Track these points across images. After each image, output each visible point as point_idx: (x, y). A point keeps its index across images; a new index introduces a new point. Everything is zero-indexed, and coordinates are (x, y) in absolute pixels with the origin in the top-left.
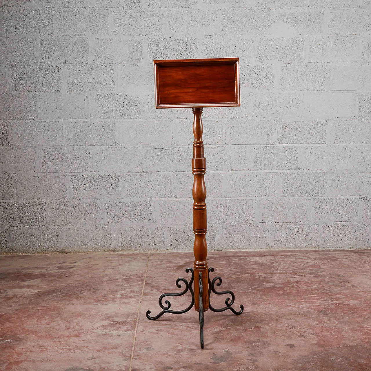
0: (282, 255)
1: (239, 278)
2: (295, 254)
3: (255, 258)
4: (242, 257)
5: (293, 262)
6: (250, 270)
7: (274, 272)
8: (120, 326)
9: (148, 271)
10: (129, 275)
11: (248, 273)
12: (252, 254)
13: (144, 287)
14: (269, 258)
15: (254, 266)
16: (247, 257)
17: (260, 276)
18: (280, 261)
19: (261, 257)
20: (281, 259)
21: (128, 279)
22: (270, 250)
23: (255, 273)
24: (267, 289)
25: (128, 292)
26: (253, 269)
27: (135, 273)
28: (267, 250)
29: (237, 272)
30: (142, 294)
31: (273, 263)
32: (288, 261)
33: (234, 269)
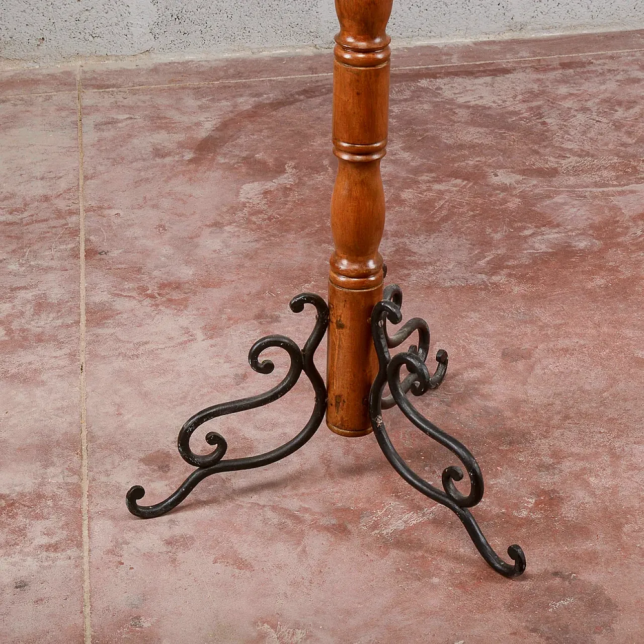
0: (564, 66)
1: (430, 203)
2: (610, 53)
3: (467, 82)
4: (424, 83)
5: (612, 103)
6: (465, 158)
7: (552, 162)
8: (21, 521)
9: (86, 178)
10: (19, 203)
11: (456, 174)
12: (455, 61)
13: (83, 271)
14: (522, 81)
15: (472, 135)
16: (439, 82)
17: (505, 188)
18: (565, 98)
19: (488, 79)
20: (563, 90)
21: (16, 231)
22: (517, 35)
23: (484, 176)
24: (545, 262)
25: (29, 310)
26: (473, 148)
27: (38, 189)
28: (507, 36)
29: (417, 171)
30: (83, 319)
31: (538, 113)
32: (592, 96)
33: (406, 155)
